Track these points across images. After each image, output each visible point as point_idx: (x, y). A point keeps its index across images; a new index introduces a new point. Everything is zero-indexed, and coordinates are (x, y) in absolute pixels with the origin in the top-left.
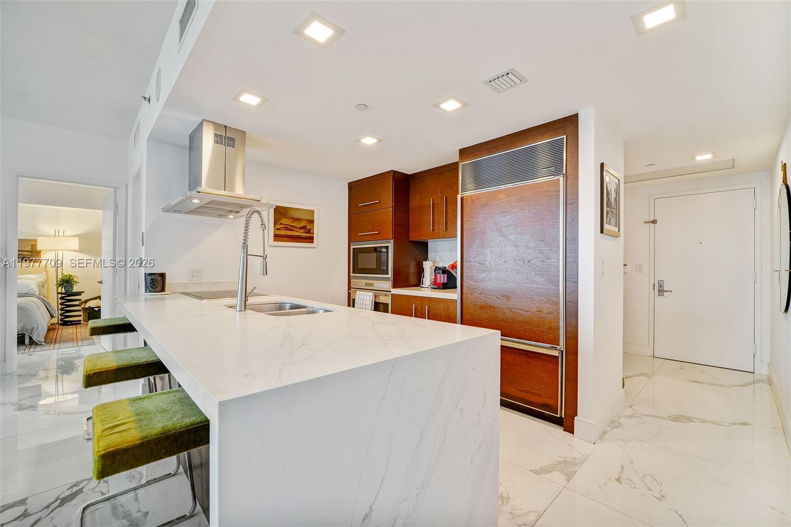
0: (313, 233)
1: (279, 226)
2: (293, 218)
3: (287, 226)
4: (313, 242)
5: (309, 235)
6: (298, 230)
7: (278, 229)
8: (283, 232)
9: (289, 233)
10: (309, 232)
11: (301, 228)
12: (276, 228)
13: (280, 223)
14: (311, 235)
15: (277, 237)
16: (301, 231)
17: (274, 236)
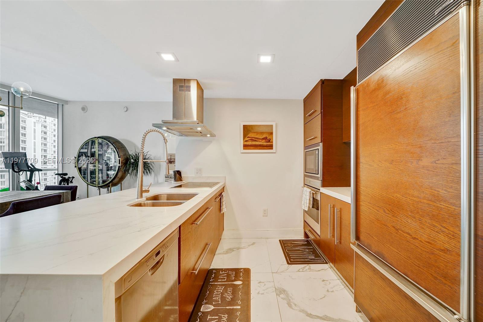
0: (272, 142)
1: (247, 139)
2: (256, 132)
3: (253, 138)
4: (272, 149)
5: (269, 143)
6: (261, 141)
7: (246, 141)
8: (250, 143)
9: (254, 143)
10: (269, 141)
11: (263, 139)
12: (245, 140)
13: (247, 137)
14: (271, 143)
15: (246, 147)
16: (263, 141)
17: (244, 146)
